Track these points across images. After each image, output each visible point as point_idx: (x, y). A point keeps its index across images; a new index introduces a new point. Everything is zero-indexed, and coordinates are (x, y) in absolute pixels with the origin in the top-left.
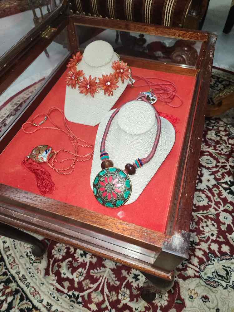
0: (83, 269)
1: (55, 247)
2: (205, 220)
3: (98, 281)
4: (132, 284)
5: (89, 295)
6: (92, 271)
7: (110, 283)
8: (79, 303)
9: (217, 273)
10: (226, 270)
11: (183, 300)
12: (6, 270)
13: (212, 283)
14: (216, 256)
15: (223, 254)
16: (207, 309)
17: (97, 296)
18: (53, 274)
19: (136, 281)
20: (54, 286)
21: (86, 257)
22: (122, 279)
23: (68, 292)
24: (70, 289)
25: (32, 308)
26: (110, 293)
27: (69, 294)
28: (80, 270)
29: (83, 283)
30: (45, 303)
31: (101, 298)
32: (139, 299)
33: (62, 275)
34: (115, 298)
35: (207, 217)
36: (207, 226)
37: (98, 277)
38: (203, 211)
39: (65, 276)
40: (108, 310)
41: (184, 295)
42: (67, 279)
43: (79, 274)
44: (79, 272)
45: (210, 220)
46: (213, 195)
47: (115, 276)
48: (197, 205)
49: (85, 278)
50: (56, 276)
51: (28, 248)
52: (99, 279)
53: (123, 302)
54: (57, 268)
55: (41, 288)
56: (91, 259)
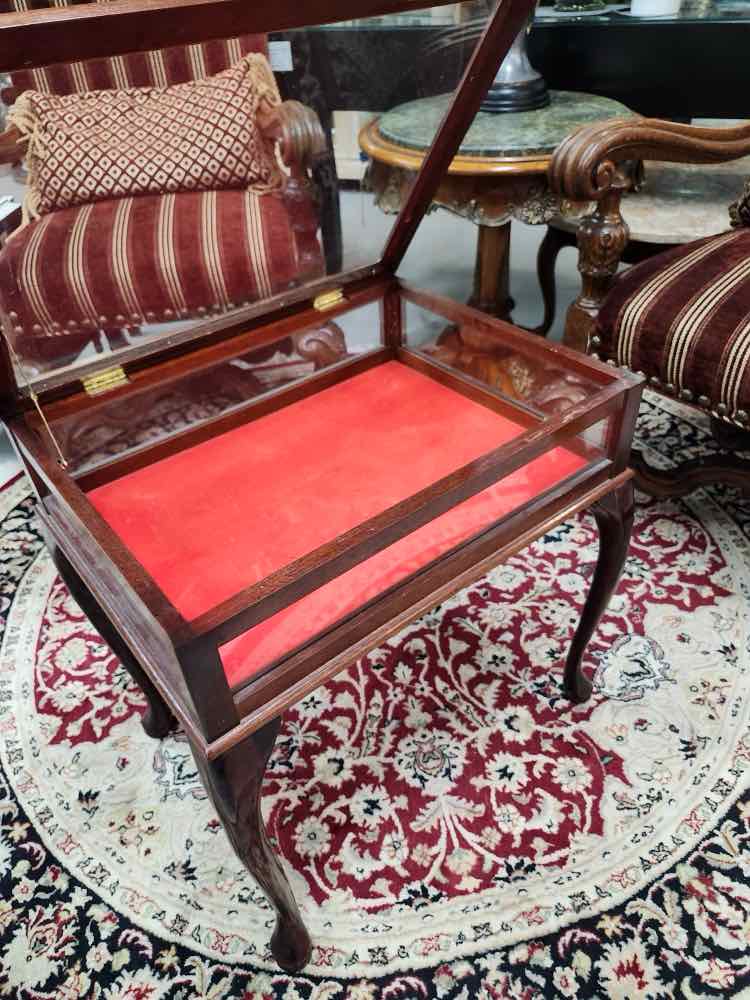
0: (394, 833)
1: (296, 837)
2: (541, 605)
3: (440, 833)
4: (507, 791)
5: (444, 869)
6: (413, 825)
7: (466, 819)
8: (436, 899)
9: (627, 674)
10: (636, 661)
11: (611, 753)
12: (215, 967)
13: (633, 694)
14: (605, 649)
15: (612, 639)
16: (656, 738)
17: (460, 858)
18: (335, 889)
19: (510, 779)
20: (356, 910)
21: (380, 808)
22: (482, 796)
23: (398, 897)
24: (395, 889)
25: (345, 989)
26: (481, 835)
27: (401, 900)
28: (387, 839)
29: (414, 857)
30: (364, 956)
31: (470, 859)
32: (539, 805)
33: (359, 877)
34: (499, 837)
35: (542, 599)
36: (553, 612)
37: (436, 827)
38: (528, 592)
39: (367, 875)
40: (502, 866)
41: (606, 743)
42: (376, 875)
43: (392, 848)
44: (389, 845)
45: (550, 601)
46: (525, 560)
47: (464, 800)
48: (511, 590)
49: (411, 846)
50: (345, 890)
51: (231, 885)
52: (439, 826)
53: (517, 832)
54: (336, 873)
55: (332, 935)
56: (394, 806)
